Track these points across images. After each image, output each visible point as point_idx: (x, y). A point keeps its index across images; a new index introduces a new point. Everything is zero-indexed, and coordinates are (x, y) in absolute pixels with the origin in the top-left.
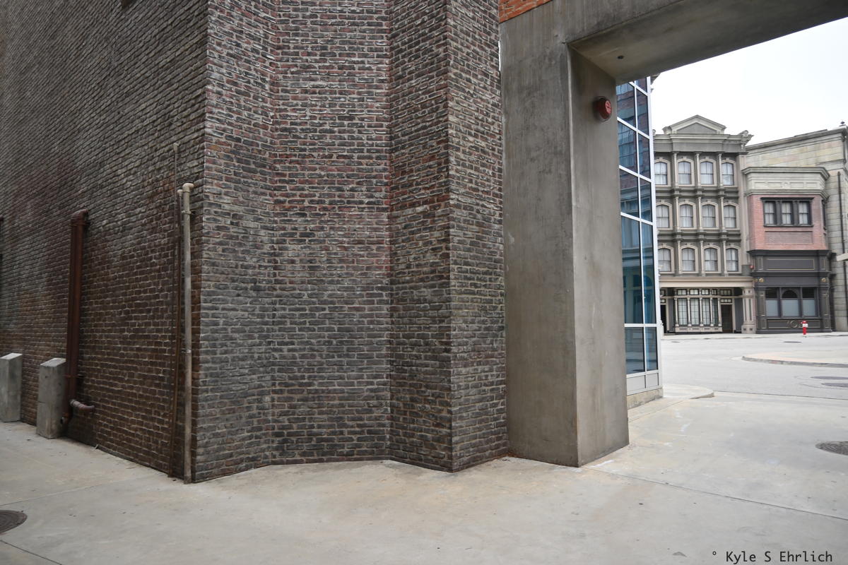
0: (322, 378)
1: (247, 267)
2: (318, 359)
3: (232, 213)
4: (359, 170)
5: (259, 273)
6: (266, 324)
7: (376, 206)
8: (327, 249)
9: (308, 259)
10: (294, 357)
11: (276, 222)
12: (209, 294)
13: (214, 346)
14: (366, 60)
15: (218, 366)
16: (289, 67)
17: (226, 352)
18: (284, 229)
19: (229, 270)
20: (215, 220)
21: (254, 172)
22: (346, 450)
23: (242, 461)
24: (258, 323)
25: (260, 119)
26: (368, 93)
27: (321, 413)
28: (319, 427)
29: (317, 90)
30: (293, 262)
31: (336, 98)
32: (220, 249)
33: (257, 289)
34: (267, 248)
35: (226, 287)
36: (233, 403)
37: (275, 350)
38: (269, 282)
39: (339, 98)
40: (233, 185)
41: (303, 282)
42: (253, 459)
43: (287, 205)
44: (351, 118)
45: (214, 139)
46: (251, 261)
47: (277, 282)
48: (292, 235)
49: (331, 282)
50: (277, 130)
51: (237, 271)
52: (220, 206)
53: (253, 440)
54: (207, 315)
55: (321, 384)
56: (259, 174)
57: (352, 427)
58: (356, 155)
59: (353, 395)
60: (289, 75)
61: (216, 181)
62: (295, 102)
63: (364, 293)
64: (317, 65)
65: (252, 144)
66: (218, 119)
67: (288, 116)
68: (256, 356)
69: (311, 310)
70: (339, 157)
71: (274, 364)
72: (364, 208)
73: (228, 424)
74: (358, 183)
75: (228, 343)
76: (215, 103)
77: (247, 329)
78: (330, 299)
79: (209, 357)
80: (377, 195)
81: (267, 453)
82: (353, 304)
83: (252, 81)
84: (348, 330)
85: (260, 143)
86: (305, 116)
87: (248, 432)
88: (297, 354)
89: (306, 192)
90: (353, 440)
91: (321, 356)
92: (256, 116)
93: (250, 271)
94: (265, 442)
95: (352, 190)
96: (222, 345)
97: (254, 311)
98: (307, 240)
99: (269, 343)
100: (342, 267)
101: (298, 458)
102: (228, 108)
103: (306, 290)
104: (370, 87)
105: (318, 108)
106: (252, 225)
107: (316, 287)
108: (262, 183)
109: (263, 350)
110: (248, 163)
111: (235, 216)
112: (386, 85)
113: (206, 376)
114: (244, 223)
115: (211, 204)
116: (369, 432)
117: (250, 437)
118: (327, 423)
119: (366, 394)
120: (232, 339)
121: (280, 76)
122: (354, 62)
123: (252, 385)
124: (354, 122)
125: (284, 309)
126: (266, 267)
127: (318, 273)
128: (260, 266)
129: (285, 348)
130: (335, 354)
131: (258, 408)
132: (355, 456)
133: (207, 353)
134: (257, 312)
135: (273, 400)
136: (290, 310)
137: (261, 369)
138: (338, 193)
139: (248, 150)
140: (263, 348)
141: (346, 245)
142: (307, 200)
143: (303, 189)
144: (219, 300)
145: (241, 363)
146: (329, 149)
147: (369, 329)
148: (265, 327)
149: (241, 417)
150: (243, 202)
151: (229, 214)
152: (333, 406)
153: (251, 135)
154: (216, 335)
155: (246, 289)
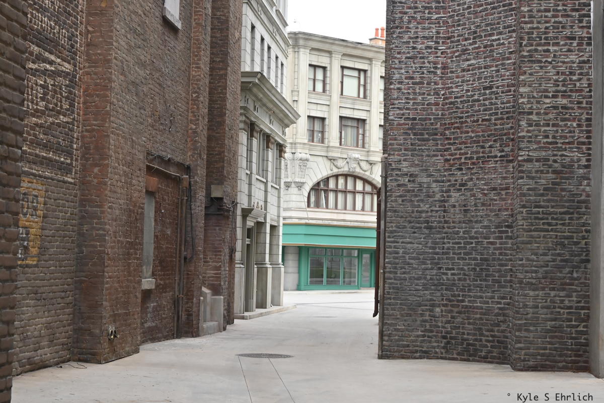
0: (470, 296)
1: (421, 212)
2: (468, 281)
3: (409, 174)
4: (495, 130)
5: (432, 216)
6: (437, 254)
7: (505, 159)
8: (474, 195)
9: (463, 204)
10: (454, 280)
11: (445, 176)
12: (391, 232)
13: (395, 268)
14: (501, 37)
15: (398, 282)
16: (454, 52)
17: (404, 273)
18: (449, 181)
19: (407, 214)
20: (396, 180)
21: (428, 140)
22: (483, 354)
23: (416, 352)
24: (429, 253)
25: (432, 99)
26: (503, 64)
27: (469, 323)
28: (468, 334)
29: (471, 68)
30: (454, 206)
31: (482, 73)
32: (400, 200)
33: (430, 228)
34: (438, 197)
35: (405, 227)
36: (410, 309)
37: (444, 274)
38: (440, 222)
39: (484, 72)
40: (410, 153)
41: (460, 222)
42: (425, 352)
43: (452, 162)
44: (491, 87)
45: (396, 123)
46: (425, 207)
47: (446, 222)
48: (454, 185)
49: (476, 222)
50: (446, 104)
51: (413, 215)
52: (400, 169)
53: (426, 338)
54: (390, 247)
55: (469, 301)
56: (431, 141)
57: (487, 336)
58: (493, 118)
59: (488, 312)
60: (454, 59)
61: (397, 153)
62: (457, 80)
63: (497, 230)
64: (470, 48)
65: (425, 119)
66: (398, 108)
67: (453, 92)
68: (428, 277)
69: (464, 244)
70: (483, 120)
71: (443, 284)
72: (497, 161)
73: (406, 324)
74: (495, 141)
75: (406, 267)
76: (396, 97)
77: (421, 257)
78: (475, 235)
79: (392, 276)
80: (506, 149)
81: (437, 350)
82: (489, 239)
83: (425, 72)
84: (486, 260)
85: (432, 117)
86: (462, 91)
87: (422, 331)
88: (456, 277)
89: (462, 151)
90: (488, 347)
91: (470, 279)
92: (429, 97)
93: (424, 215)
94: (436, 342)
95: (491, 147)
96: (401, 268)
97: (426, 244)
98: (463, 188)
99: (440, 268)
100: (483, 210)
101: (455, 356)
102: (406, 98)
103: (462, 228)
104: (503, 59)
105: (471, 82)
106: (425, 180)
107: (468, 226)
108: (434, 148)
109: (434, 273)
110: (422, 134)
111: (411, 175)
112: (513, 56)
113: (390, 288)
114: (419, 179)
115: (393, 170)
116: (498, 341)
117: (424, 336)
118: (473, 332)
119: (497, 311)
120: (409, 264)
121: (449, 61)
122: (493, 40)
123: (425, 298)
124: (493, 90)
125: (449, 243)
126: (437, 211)
127: (468, 215)
128: (432, 211)
129: (449, 272)
130: (478, 279)
131: (429, 315)
132: (489, 360)
133: (390, 272)
134: (429, 245)
135: (442, 311)
136: (453, 243)
137: (433, 287)
138: (481, 150)
139: (422, 125)
140: (435, 272)
141: (486, 192)
142: (463, 157)
143: (461, 149)
144: (399, 236)
145: (416, 281)
146: (477, 115)
147: (499, 259)
148: (436, 256)
149: (416, 321)
150: (418, 165)
151: (407, 175)
152: (475, 319)
153: (425, 113)
154: (397, 261)
155: (421, 228)
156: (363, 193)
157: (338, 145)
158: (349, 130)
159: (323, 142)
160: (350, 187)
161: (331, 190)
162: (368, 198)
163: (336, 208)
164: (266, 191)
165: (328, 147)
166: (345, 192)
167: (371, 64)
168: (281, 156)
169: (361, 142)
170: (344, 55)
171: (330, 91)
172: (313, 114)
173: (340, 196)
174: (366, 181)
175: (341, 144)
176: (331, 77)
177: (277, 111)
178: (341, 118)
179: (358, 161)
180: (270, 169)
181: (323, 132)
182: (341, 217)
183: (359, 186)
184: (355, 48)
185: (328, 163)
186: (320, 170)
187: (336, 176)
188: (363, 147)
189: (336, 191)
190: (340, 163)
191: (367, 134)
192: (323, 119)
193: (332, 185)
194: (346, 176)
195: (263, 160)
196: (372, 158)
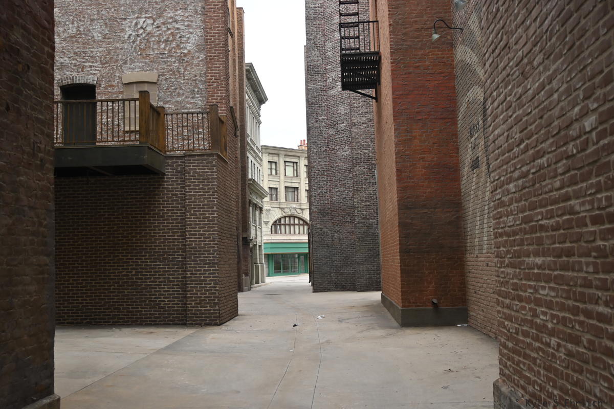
156: (299, 225)
157: (285, 201)
158: (290, 193)
159: (277, 200)
160: (292, 222)
161: (283, 224)
162: (301, 228)
163: (286, 233)
164: (256, 230)
165: (280, 203)
166: (290, 225)
167: (299, 159)
168: (261, 213)
169: (296, 199)
170: (286, 155)
171: (279, 174)
172: (272, 186)
173: (287, 227)
174: (300, 219)
175: (286, 201)
176: (279, 167)
177: (259, 193)
178: (285, 187)
179: (295, 209)
180: (257, 220)
181: (277, 195)
182: (288, 238)
183: (297, 221)
184: (291, 151)
185: (281, 210)
186: (276, 214)
187: (285, 217)
188: (298, 201)
189: (285, 225)
190: (286, 210)
191: (299, 195)
192: (277, 188)
193: (283, 222)
194: (290, 217)
195: (254, 216)
196: (303, 207)
